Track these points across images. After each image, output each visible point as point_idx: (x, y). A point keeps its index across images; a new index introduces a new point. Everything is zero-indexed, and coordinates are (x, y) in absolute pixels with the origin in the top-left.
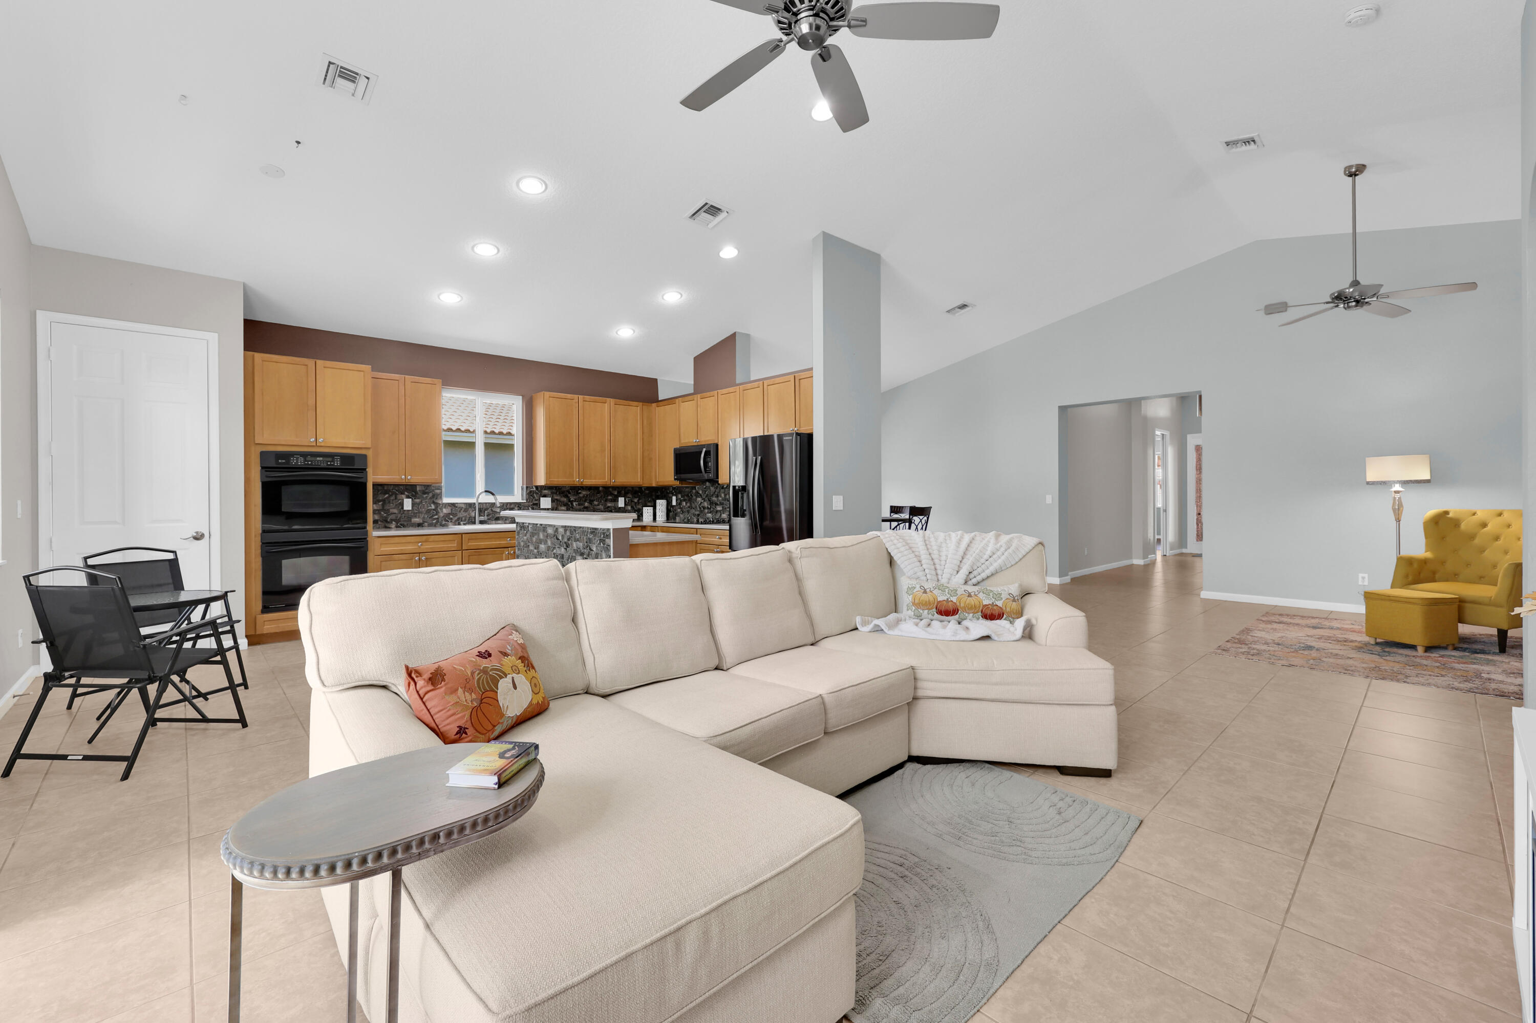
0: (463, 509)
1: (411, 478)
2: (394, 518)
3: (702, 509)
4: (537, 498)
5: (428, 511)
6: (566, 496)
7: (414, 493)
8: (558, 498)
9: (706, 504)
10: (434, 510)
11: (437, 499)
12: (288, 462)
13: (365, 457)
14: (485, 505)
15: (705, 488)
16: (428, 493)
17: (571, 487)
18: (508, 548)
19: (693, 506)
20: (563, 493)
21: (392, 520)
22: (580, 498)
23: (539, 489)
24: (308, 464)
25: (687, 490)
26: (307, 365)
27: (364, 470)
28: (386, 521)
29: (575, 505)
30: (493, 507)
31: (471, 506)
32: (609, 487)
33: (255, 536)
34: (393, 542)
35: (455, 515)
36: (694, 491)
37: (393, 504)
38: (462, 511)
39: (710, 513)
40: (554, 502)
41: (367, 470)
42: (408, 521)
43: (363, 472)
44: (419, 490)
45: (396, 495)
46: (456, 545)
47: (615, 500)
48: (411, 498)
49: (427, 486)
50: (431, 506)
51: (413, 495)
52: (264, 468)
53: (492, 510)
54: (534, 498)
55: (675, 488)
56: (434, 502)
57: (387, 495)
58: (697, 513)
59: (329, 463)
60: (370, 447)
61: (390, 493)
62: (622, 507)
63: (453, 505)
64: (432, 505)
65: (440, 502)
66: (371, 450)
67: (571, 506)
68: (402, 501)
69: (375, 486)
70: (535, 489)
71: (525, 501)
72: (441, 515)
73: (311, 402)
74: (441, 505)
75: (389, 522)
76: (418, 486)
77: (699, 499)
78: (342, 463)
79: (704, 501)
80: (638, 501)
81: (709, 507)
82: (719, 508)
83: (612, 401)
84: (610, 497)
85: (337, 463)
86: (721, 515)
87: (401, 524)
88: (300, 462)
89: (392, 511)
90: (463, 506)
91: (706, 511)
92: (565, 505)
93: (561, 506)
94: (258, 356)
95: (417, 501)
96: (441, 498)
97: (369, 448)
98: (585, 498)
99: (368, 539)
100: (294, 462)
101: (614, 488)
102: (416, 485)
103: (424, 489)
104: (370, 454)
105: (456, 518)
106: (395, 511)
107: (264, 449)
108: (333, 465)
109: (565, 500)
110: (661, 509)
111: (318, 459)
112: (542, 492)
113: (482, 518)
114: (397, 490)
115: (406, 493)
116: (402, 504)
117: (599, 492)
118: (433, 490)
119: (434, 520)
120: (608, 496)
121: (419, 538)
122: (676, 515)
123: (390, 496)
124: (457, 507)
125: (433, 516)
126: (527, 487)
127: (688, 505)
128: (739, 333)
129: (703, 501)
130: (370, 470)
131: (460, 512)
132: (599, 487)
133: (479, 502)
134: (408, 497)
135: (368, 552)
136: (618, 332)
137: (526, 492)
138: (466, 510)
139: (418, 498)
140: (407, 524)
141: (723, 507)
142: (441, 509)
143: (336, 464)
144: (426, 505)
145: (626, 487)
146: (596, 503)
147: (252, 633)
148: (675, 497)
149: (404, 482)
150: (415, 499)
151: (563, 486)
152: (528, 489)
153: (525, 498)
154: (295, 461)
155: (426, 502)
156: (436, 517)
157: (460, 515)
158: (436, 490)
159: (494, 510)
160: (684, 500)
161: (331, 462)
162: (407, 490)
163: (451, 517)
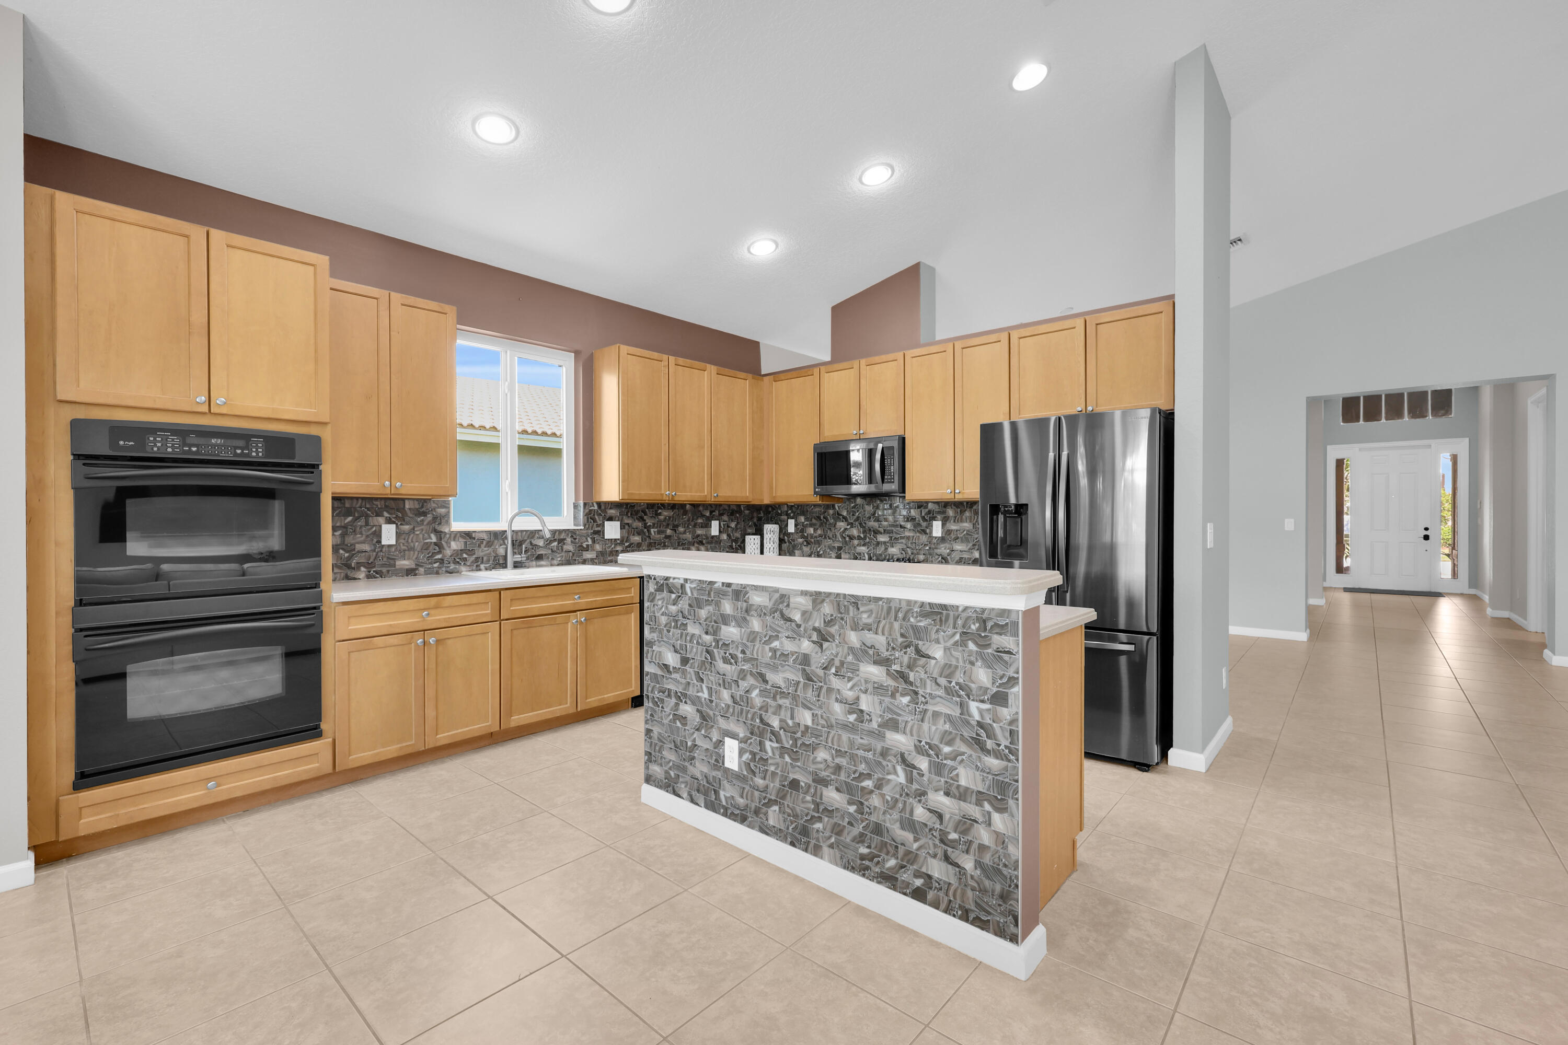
0: (485, 542)
1: (401, 486)
2: (363, 560)
3: (847, 539)
4: (599, 522)
5: (426, 546)
6: (641, 519)
7: (400, 515)
8: (630, 521)
9: (855, 532)
10: (435, 544)
11: (440, 524)
12: (142, 444)
13: (316, 442)
14: (520, 534)
15: (854, 507)
16: (424, 514)
17: (648, 504)
18: (575, 611)
19: (830, 534)
20: (637, 512)
21: (359, 565)
22: (660, 521)
23: (603, 507)
24: (190, 452)
25: (817, 509)
26: (187, 236)
27: (313, 468)
28: (349, 567)
29: (653, 534)
30: (533, 537)
31: (499, 536)
32: (698, 505)
33: (57, 614)
34: (370, 612)
35: (471, 552)
36: (831, 512)
37: (361, 533)
38: (483, 546)
39: (864, 545)
40: (624, 528)
41: (321, 467)
42: (390, 566)
43: (312, 473)
44: (410, 509)
45: (367, 516)
46: (489, 612)
47: (707, 526)
48: (394, 523)
49: (423, 502)
50: (430, 538)
51: (397, 517)
52: (81, 458)
53: (531, 543)
54: (595, 521)
55: (792, 506)
56: (436, 531)
57: (350, 519)
58: (836, 545)
59: (239, 451)
60: (328, 420)
61: (356, 515)
62: (716, 536)
63: (468, 535)
64: (433, 536)
65: (447, 531)
66: (329, 427)
67: (647, 534)
68: (378, 528)
69: (337, 499)
70: (596, 507)
71: (582, 528)
72: (448, 552)
73: (199, 317)
74: (448, 536)
75: (354, 568)
76: (407, 502)
77: (842, 525)
78: (267, 453)
79: (852, 527)
80: (736, 525)
81: (862, 536)
82: (882, 538)
83: (713, 369)
84: (700, 521)
85: (257, 453)
86: (886, 549)
87: (376, 572)
88: (172, 447)
89: (359, 547)
90: (485, 536)
91: (856, 542)
92: (639, 534)
93: (633, 535)
94: (65, 201)
95: (406, 528)
96: (448, 523)
97: (325, 424)
98: (667, 523)
99: (322, 608)
100: (155, 446)
101: (707, 506)
102: (403, 500)
103: (417, 506)
104: (326, 435)
105: (473, 558)
106: (366, 547)
107: (81, 413)
108: (248, 455)
109: (639, 524)
110: (772, 539)
111: (213, 441)
112: (606, 512)
113: (518, 558)
114: (368, 509)
115: (386, 514)
116: (378, 534)
117: (685, 513)
118: (434, 509)
119: (435, 563)
120: (697, 519)
121: (422, 603)
122: (794, 547)
123: (356, 519)
124: (474, 538)
125: (434, 554)
126: (585, 504)
127: (819, 532)
128: (925, 264)
129: (849, 527)
130: (326, 469)
131: (479, 546)
132: (685, 505)
133: (513, 529)
134: (389, 521)
135: (322, 635)
136: (752, 250)
137: (584, 512)
138: (489, 544)
139: (407, 524)
140: (388, 571)
141: (891, 538)
142: (448, 543)
143: (254, 454)
144: (421, 536)
145: (720, 505)
146: (681, 529)
147: (50, 837)
148: (793, 521)
149: (387, 493)
150: (401, 524)
151: (637, 503)
152: (587, 507)
153: (582, 523)
154: (159, 444)
155: (422, 530)
156: (439, 556)
157: (479, 553)
158: (438, 508)
159: (534, 542)
160: (811, 525)
161: (242, 449)
162: (387, 508)
163: (465, 556)
